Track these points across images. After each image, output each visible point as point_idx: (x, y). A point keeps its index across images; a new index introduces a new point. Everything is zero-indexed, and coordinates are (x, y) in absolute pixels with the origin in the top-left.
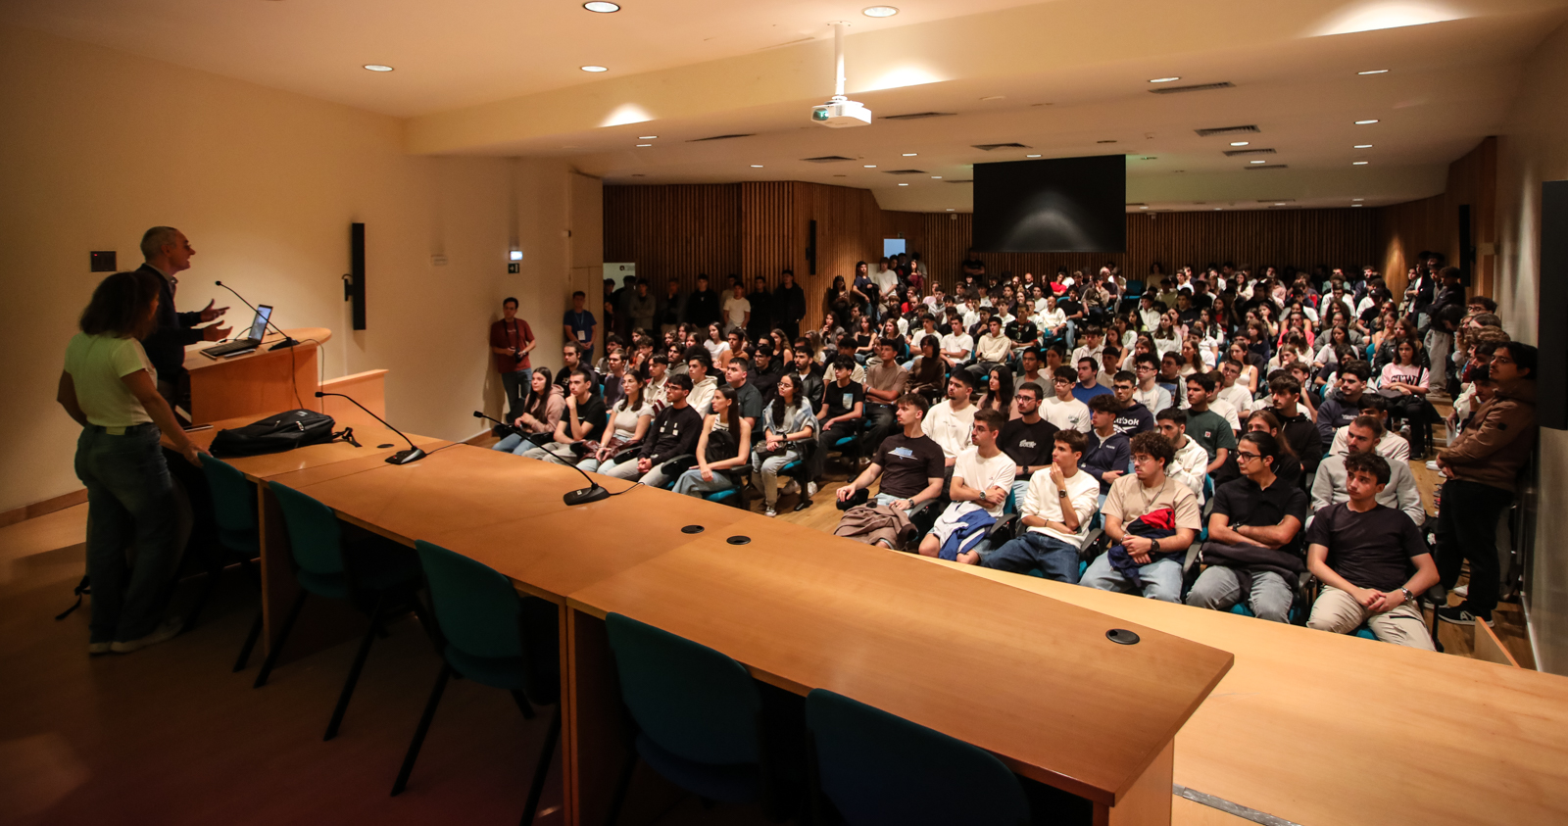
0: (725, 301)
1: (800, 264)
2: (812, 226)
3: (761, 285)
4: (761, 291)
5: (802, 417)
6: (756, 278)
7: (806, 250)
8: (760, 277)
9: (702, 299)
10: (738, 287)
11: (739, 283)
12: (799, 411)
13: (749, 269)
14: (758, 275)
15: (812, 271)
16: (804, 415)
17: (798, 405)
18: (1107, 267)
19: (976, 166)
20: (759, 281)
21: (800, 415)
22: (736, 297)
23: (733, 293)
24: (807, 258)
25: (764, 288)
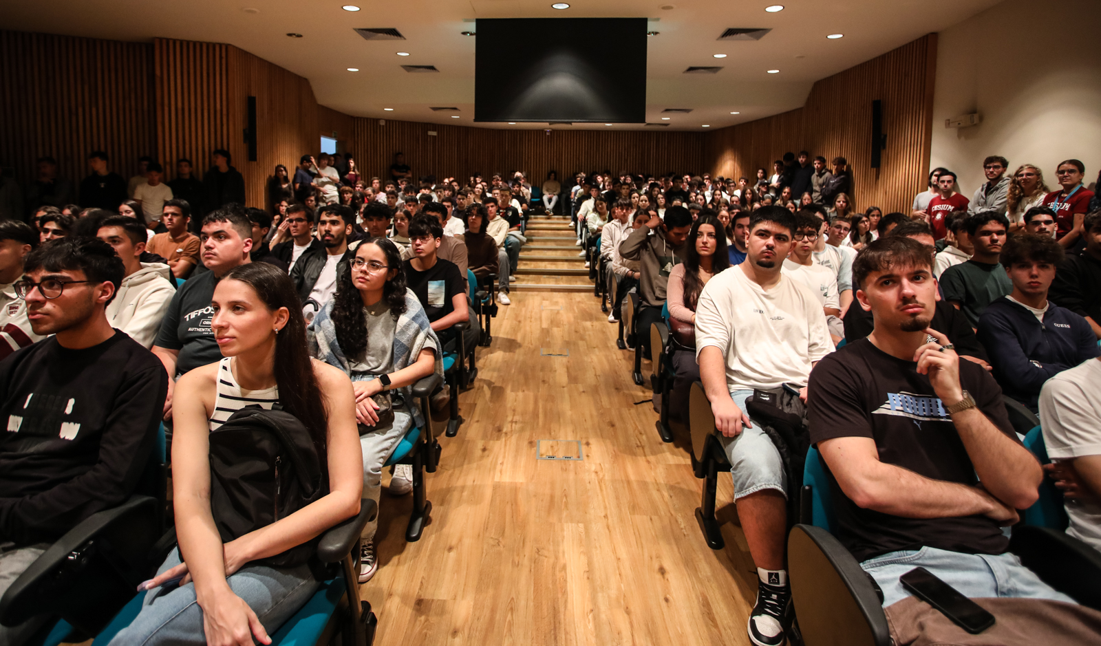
0: (134, 188)
1: (237, 147)
2: (251, 102)
3: (186, 170)
4: (187, 177)
5: (411, 332)
6: (179, 161)
7: (244, 130)
8: (184, 160)
9: (102, 185)
10: (154, 173)
11: (154, 166)
12: (404, 319)
13: (168, 150)
14: (181, 157)
15: (252, 156)
16: (415, 325)
17: (399, 308)
18: (520, 172)
19: (480, 23)
20: (184, 164)
21: (407, 327)
22: (152, 183)
23: (147, 179)
24: (245, 142)
25: (191, 174)
